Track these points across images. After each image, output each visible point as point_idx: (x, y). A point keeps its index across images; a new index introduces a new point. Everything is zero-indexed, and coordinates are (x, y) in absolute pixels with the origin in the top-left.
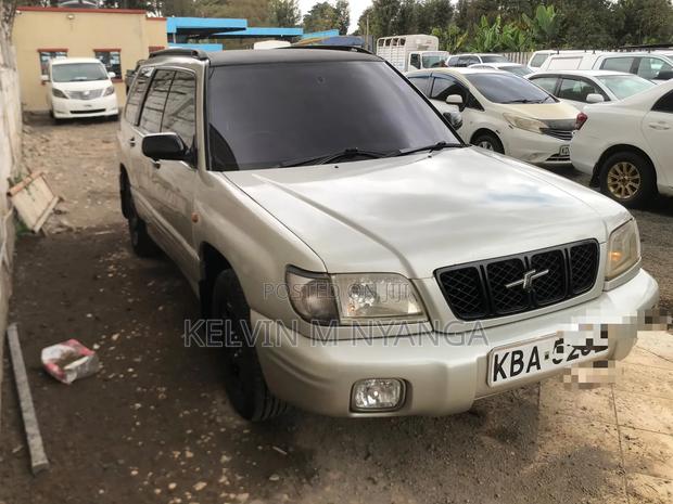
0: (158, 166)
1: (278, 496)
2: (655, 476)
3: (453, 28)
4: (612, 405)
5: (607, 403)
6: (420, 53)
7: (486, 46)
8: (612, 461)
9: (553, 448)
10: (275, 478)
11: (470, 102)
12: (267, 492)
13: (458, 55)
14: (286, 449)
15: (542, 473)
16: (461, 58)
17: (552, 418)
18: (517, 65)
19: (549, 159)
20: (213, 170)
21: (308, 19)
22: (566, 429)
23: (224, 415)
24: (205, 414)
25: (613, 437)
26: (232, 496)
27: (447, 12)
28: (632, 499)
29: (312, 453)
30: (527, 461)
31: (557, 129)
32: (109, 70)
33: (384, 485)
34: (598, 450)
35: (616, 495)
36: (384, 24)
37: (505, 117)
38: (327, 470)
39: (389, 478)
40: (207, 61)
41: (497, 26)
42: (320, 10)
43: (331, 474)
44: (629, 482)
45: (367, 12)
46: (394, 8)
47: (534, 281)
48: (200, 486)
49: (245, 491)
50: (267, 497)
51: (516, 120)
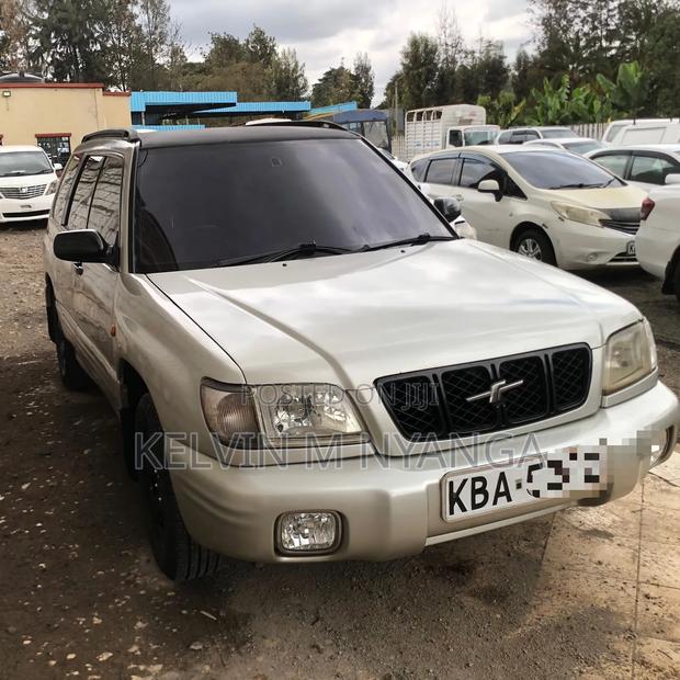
0: (80, 272)
1: (198, 667)
2: (673, 641)
3: (508, 94)
4: (636, 558)
5: (630, 555)
6: (462, 128)
7: (550, 117)
8: (622, 623)
9: (550, 609)
10: (197, 646)
11: (508, 189)
12: (185, 663)
13: (511, 130)
14: (216, 614)
15: (531, 638)
16: (515, 134)
17: (557, 575)
18: (585, 140)
19: (613, 260)
20: (137, 273)
21: (317, 89)
22: (571, 586)
23: (146, 575)
24: (123, 574)
25: (629, 595)
26: (142, 668)
27: (500, 75)
28: (638, 668)
29: (247, 617)
30: (514, 624)
31: (620, 221)
32: (55, 161)
33: (332, 653)
34: (606, 612)
35: (618, 663)
36: (417, 92)
37: (553, 206)
38: (264, 637)
39: (338, 646)
40: (138, 143)
41: (564, 91)
42: (333, 77)
43: (267, 642)
44: (638, 648)
45: (397, 77)
46: (431, 72)
47: (505, 394)
48: (104, 657)
49: (158, 662)
50: (185, 668)
51: (568, 210)
